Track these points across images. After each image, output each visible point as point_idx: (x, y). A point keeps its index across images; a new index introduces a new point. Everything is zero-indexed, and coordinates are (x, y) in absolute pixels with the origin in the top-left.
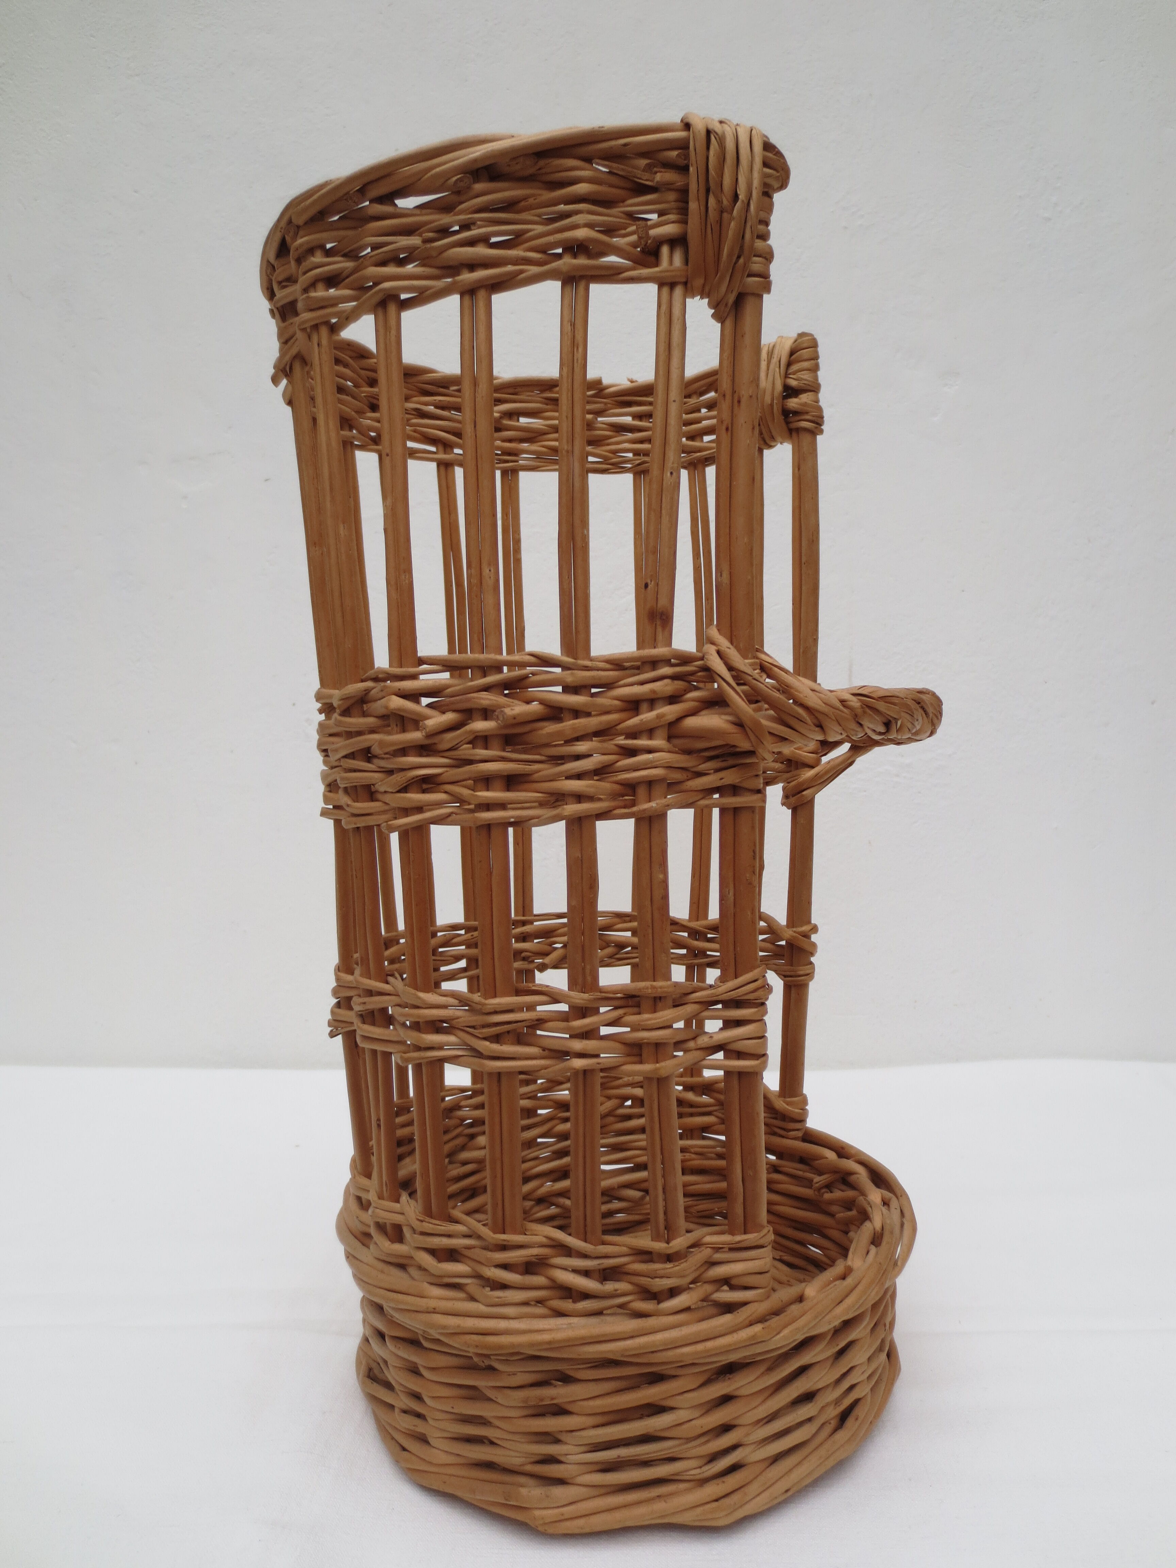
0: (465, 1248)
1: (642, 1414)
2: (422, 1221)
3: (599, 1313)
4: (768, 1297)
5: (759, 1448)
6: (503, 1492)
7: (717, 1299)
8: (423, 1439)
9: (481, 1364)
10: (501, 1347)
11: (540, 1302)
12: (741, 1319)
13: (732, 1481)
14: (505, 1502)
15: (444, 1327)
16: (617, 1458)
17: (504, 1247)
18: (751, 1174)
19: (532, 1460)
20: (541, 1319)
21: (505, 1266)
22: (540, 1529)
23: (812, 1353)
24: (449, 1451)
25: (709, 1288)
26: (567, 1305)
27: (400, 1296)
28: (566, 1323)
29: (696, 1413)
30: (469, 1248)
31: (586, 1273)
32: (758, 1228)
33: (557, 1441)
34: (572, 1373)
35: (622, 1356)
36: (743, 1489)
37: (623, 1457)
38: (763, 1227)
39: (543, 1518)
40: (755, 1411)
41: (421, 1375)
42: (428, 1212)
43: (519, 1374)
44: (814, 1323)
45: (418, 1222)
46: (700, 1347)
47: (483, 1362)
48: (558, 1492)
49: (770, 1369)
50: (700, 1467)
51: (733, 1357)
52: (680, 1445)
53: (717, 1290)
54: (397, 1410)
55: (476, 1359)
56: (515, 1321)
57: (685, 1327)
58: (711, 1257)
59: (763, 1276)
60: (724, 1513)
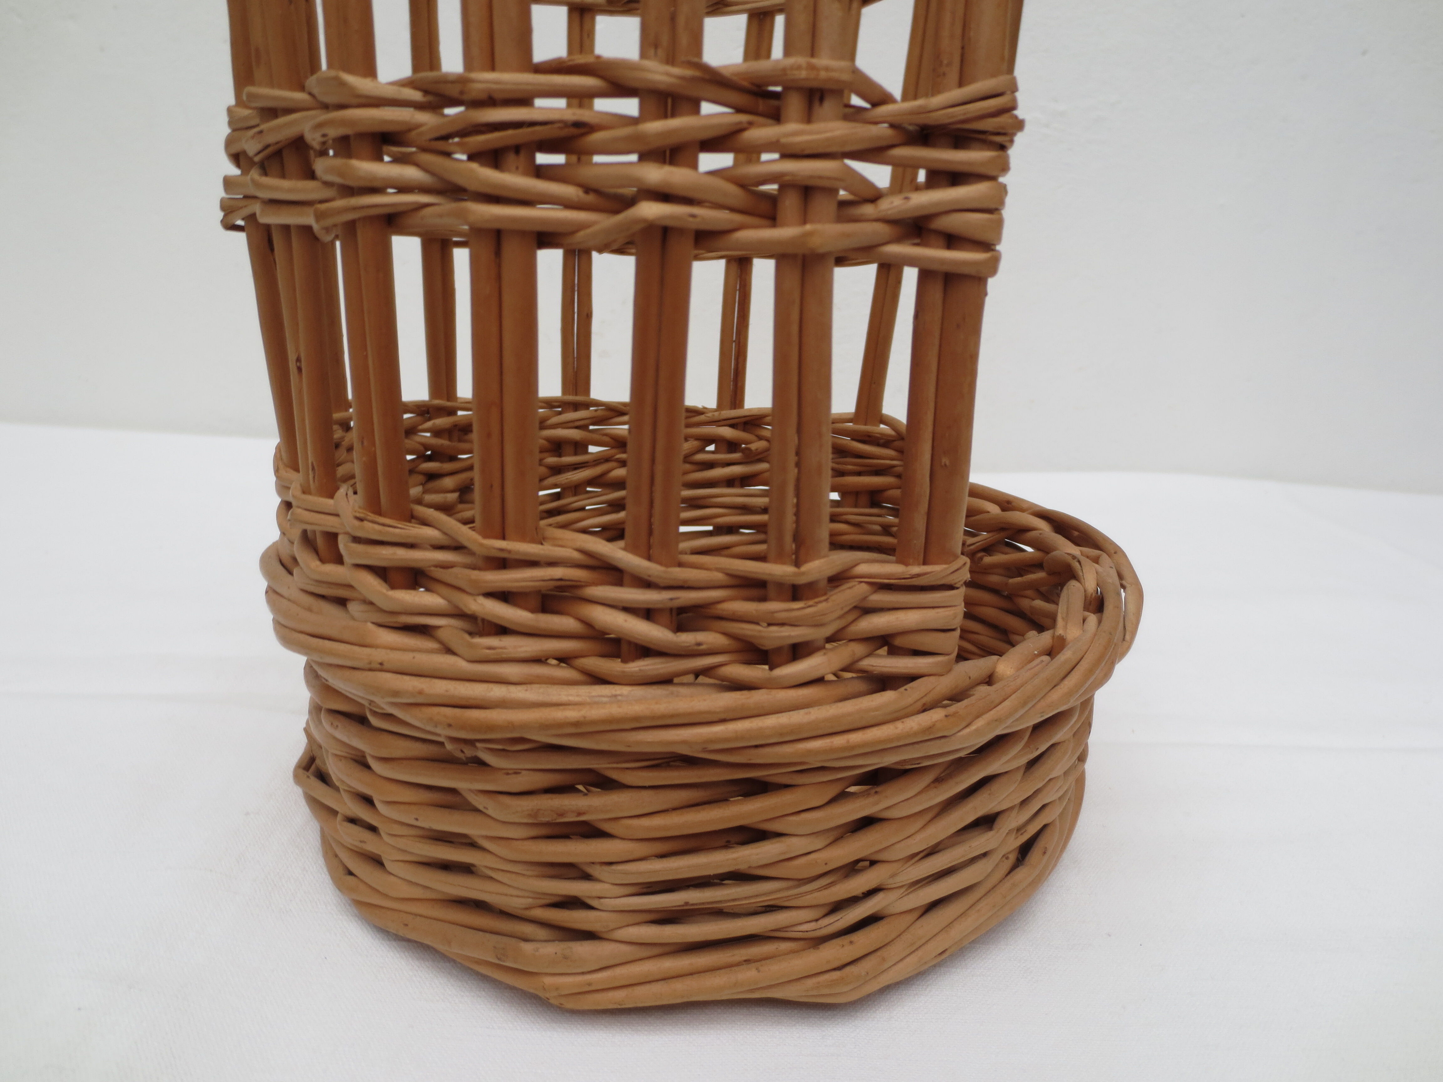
0: (436, 566)
1: (728, 842)
2: (361, 520)
3: (666, 681)
4: (949, 671)
5: (908, 894)
6: (495, 947)
7: (870, 668)
8: (377, 862)
9: (461, 755)
10: (491, 727)
11: (564, 659)
12: (910, 700)
13: (864, 939)
14: (497, 962)
15: (396, 693)
16: (683, 906)
17: (502, 563)
18: (948, 463)
19: (543, 902)
20: (565, 687)
21: (504, 596)
22: (552, 1001)
23: (1005, 758)
24: (413, 880)
25: (858, 649)
26: (614, 666)
27: (328, 644)
28: (609, 694)
29: (818, 843)
30: (446, 566)
31: (648, 614)
32: (948, 556)
33: (587, 877)
34: (614, 775)
35: (705, 750)
36: (879, 953)
37: (693, 905)
38: (956, 557)
39: (557, 989)
40: (910, 841)
41: (368, 767)
42: (374, 505)
43: (524, 772)
44: (1022, 712)
45: (357, 523)
46: (838, 741)
47: (462, 751)
48: (583, 949)
49: (938, 781)
50: (817, 920)
51: (887, 760)
52: (788, 889)
53: (869, 655)
54: (339, 817)
55: (449, 746)
56: (519, 688)
57: (816, 708)
58: (865, 598)
59: (948, 634)
60: (851, 987)
